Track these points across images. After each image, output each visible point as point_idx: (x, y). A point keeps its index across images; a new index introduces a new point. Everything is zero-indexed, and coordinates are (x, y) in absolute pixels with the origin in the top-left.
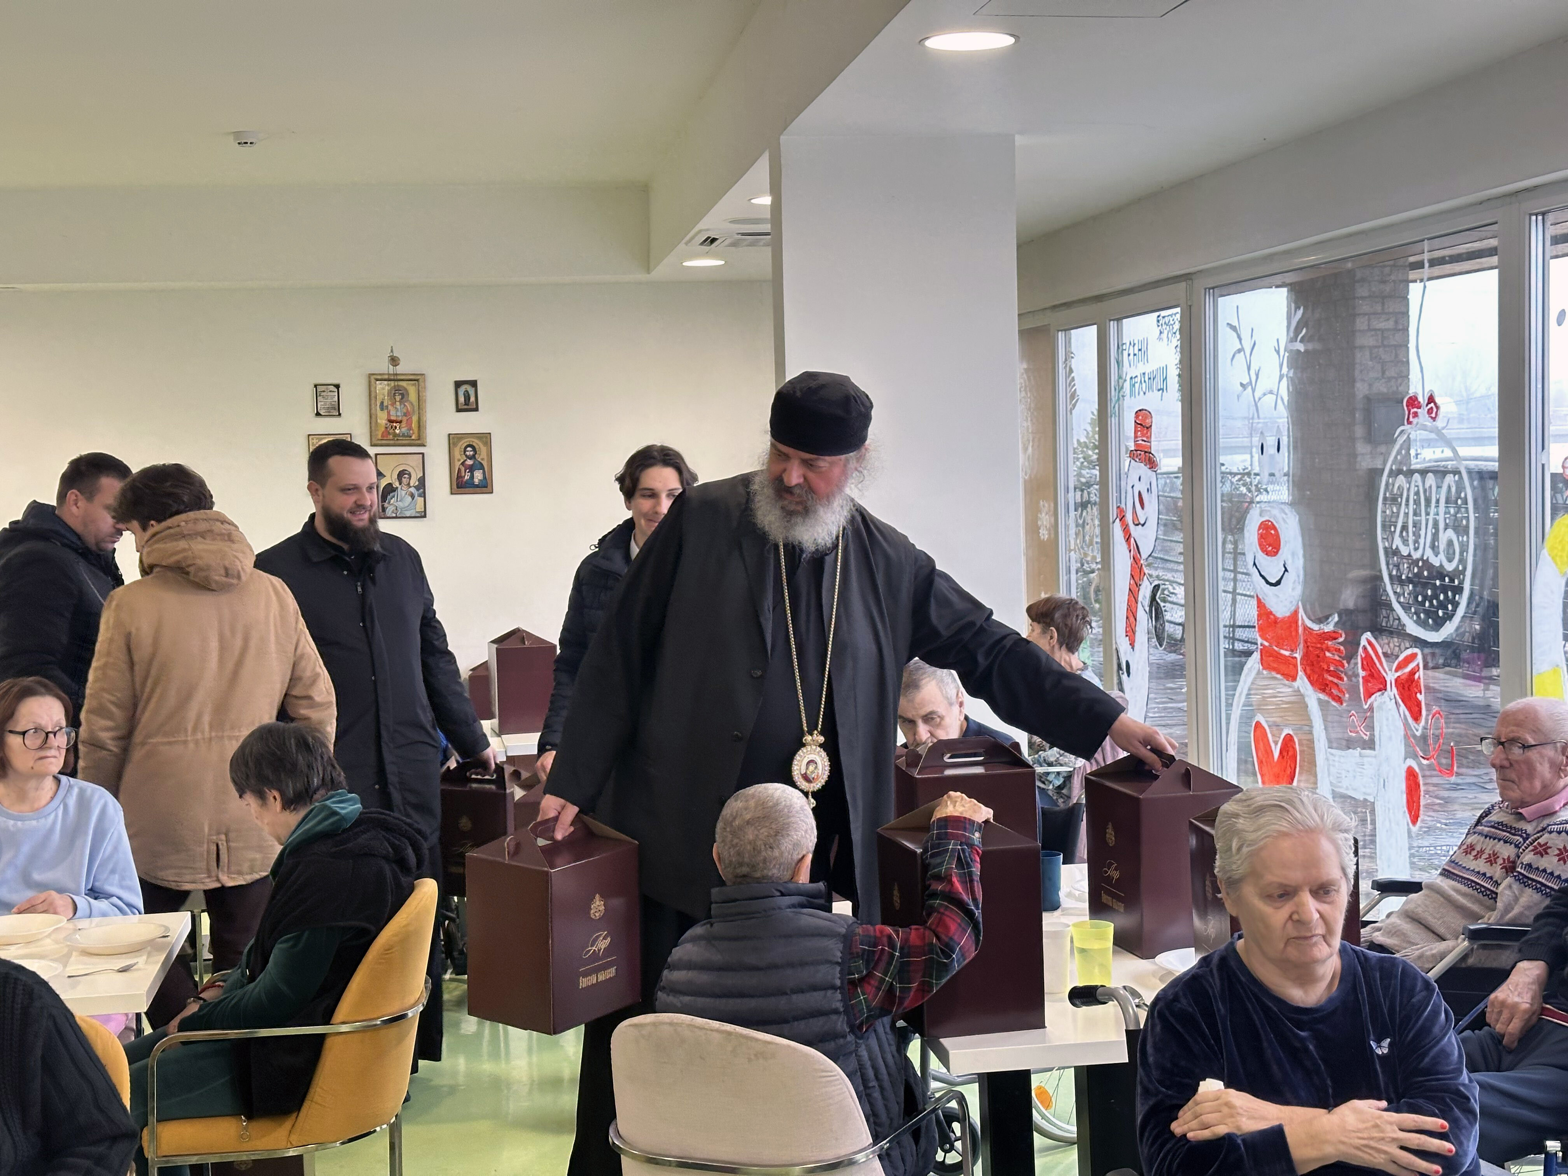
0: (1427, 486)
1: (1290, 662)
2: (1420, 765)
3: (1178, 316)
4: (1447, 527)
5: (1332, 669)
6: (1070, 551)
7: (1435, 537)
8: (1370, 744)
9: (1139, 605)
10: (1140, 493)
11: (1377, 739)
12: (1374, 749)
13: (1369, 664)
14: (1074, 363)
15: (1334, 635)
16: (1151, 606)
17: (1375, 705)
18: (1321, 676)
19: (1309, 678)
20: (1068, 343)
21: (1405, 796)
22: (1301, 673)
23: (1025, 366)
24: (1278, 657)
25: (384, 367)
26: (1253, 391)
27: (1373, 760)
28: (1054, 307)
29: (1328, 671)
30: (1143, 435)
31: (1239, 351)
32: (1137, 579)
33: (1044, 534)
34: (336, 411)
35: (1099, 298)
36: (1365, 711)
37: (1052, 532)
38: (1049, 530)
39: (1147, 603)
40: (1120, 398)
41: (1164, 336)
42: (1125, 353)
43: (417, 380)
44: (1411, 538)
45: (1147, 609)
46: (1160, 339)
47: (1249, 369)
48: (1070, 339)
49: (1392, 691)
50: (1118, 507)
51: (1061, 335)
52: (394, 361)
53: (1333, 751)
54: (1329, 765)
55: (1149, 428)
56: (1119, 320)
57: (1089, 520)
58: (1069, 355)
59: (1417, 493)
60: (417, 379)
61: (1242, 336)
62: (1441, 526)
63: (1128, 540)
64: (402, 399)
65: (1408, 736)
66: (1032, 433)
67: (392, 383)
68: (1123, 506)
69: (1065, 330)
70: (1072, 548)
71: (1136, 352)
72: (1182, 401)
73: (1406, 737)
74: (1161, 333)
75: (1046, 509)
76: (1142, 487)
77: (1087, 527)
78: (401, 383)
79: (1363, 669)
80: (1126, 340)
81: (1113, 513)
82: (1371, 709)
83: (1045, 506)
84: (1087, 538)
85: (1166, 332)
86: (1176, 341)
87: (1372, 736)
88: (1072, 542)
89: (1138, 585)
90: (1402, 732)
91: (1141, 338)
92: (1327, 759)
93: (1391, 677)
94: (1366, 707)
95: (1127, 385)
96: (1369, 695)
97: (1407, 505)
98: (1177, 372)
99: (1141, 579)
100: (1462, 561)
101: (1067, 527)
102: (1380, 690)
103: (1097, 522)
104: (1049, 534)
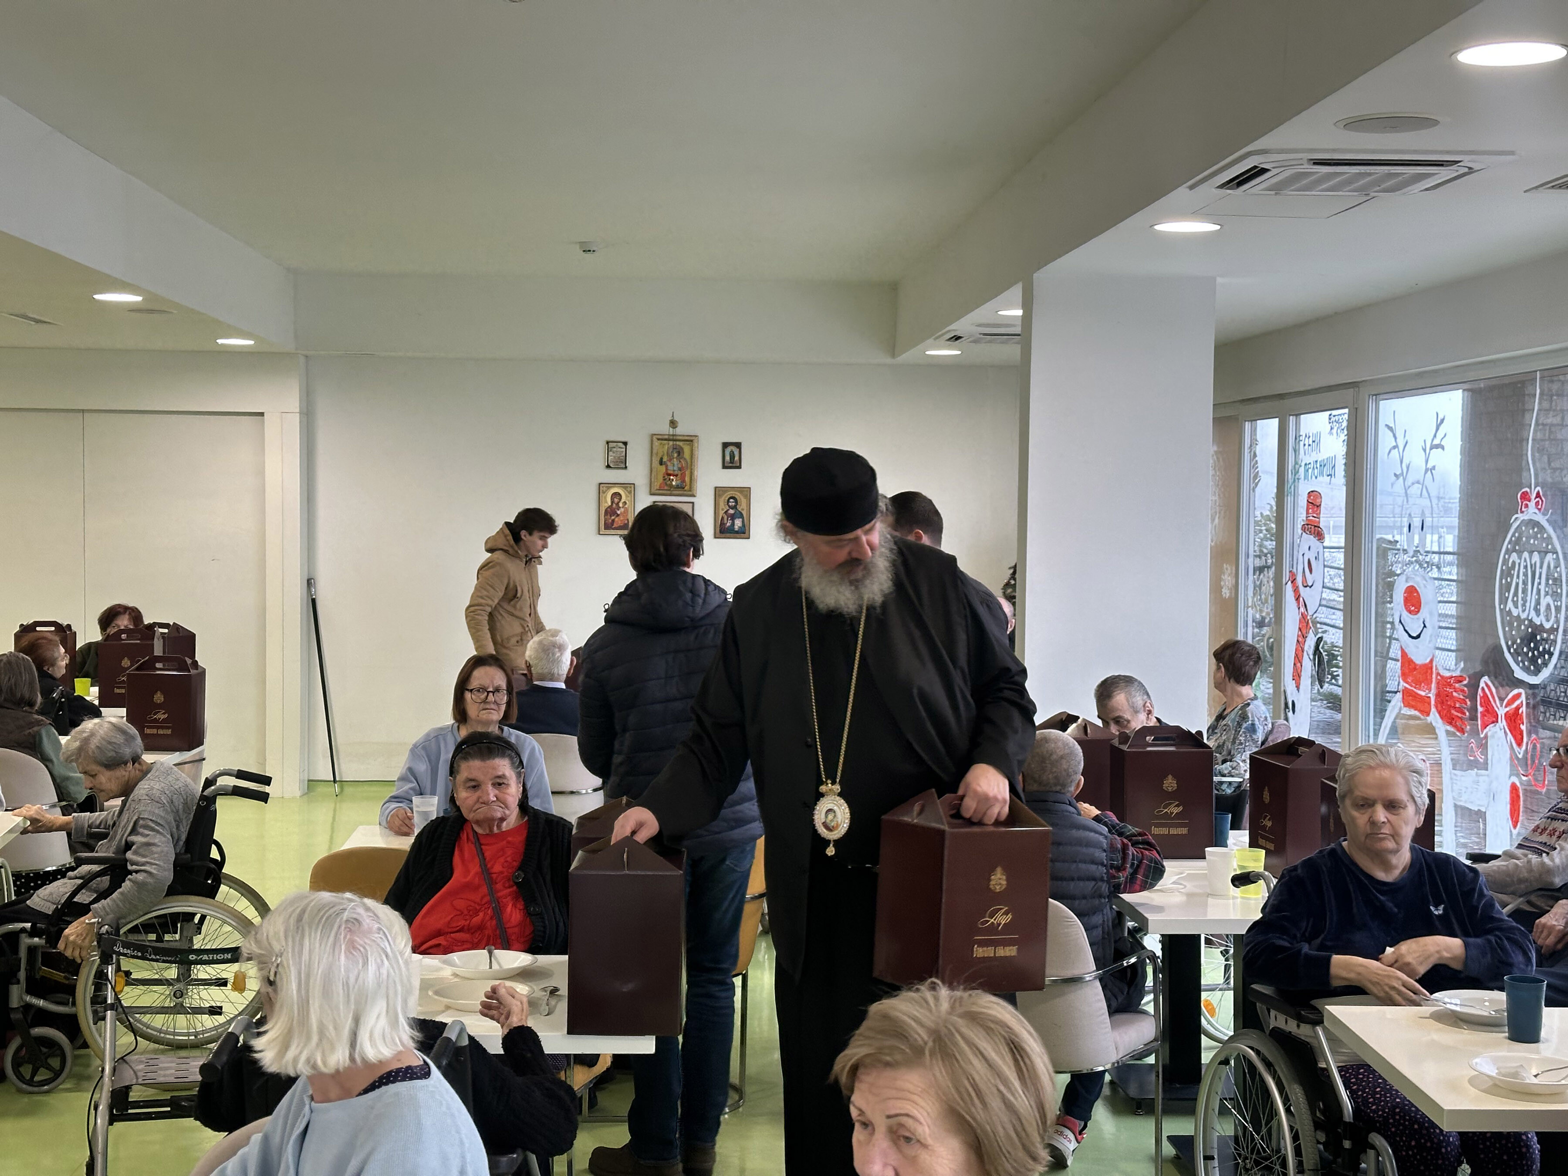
0: (1533, 562)
1: (1426, 700)
2: (1520, 780)
3: (1346, 416)
4: (1547, 594)
5: (1457, 705)
6: (1248, 607)
7: (1538, 603)
8: (1485, 766)
9: (1305, 653)
10: (1309, 560)
11: (1489, 762)
12: (1487, 770)
13: (1486, 701)
14: (1258, 449)
15: (1460, 679)
16: (1314, 655)
17: (1489, 734)
18: (1449, 711)
19: (1439, 713)
20: (1254, 431)
21: (1509, 806)
22: (1433, 709)
23: (1215, 448)
24: (1416, 696)
25: (666, 429)
26: (1404, 480)
27: (1486, 778)
28: (1243, 401)
29: (1455, 708)
30: (1314, 512)
31: (1395, 447)
32: (1304, 632)
33: (1226, 593)
34: (622, 464)
35: (1281, 396)
36: (1482, 739)
37: (1233, 592)
38: (1230, 589)
39: (1311, 652)
40: (1296, 480)
41: (1334, 431)
42: (1302, 443)
43: (692, 441)
44: (1520, 602)
45: (1312, 657)
46: (1331, 433)
47: (1401, 462)
48: (1256, 429)
49: (1502, 723)
50: (1290, 572)
51: (1247, 425)
52: (673, 424)
53: (1455, 772)
54: (1452, 783)
55: (1319, 506)
56: (1297, 415)
57: (1265, 580)
58: (1254, 442)
59: (1526, 567)
60: (690, 440)
61: (1397, 435)
62: (1542, 593)
63: (1297, 599)
64: (679, 455)
65: (1513, 757)
66: (1219, 506)
67: (671, 443)
68: (1295, 570)
69: (1251, 421)
70: (1250, 604)
71: (1311, 443)
72: (1347, 485)
73: (1511, 759)
74: (1332, 429)
75: (1229, 571)
76: (1311, 555)
77: (1263, 588)
78: (678, 443)
79: (1481, 706)
80: (1302, 433)
81: (1286, 576)
82: (1486, 737)
83: (1228, 569)
84: (1263, 596)
85: (1335, 428)
86: (1343, 436)
87: (1486, 759)
88: (1250, 600)
89: (1304, 637)
90: (1508, 756)
91: (1315, 432)
92: (1451, 779)
93: (1502, 711)
94: (1482, 736)
95: (1302, 470)
96: (1485, 726)
97: (1518, 577)
98: (1344, 461)
99: (1308, 633)
100: (1557, 621)
101: (1246, 587)
102: (1493, 722)
103: (1272, 584)
104: (1231, 593)
